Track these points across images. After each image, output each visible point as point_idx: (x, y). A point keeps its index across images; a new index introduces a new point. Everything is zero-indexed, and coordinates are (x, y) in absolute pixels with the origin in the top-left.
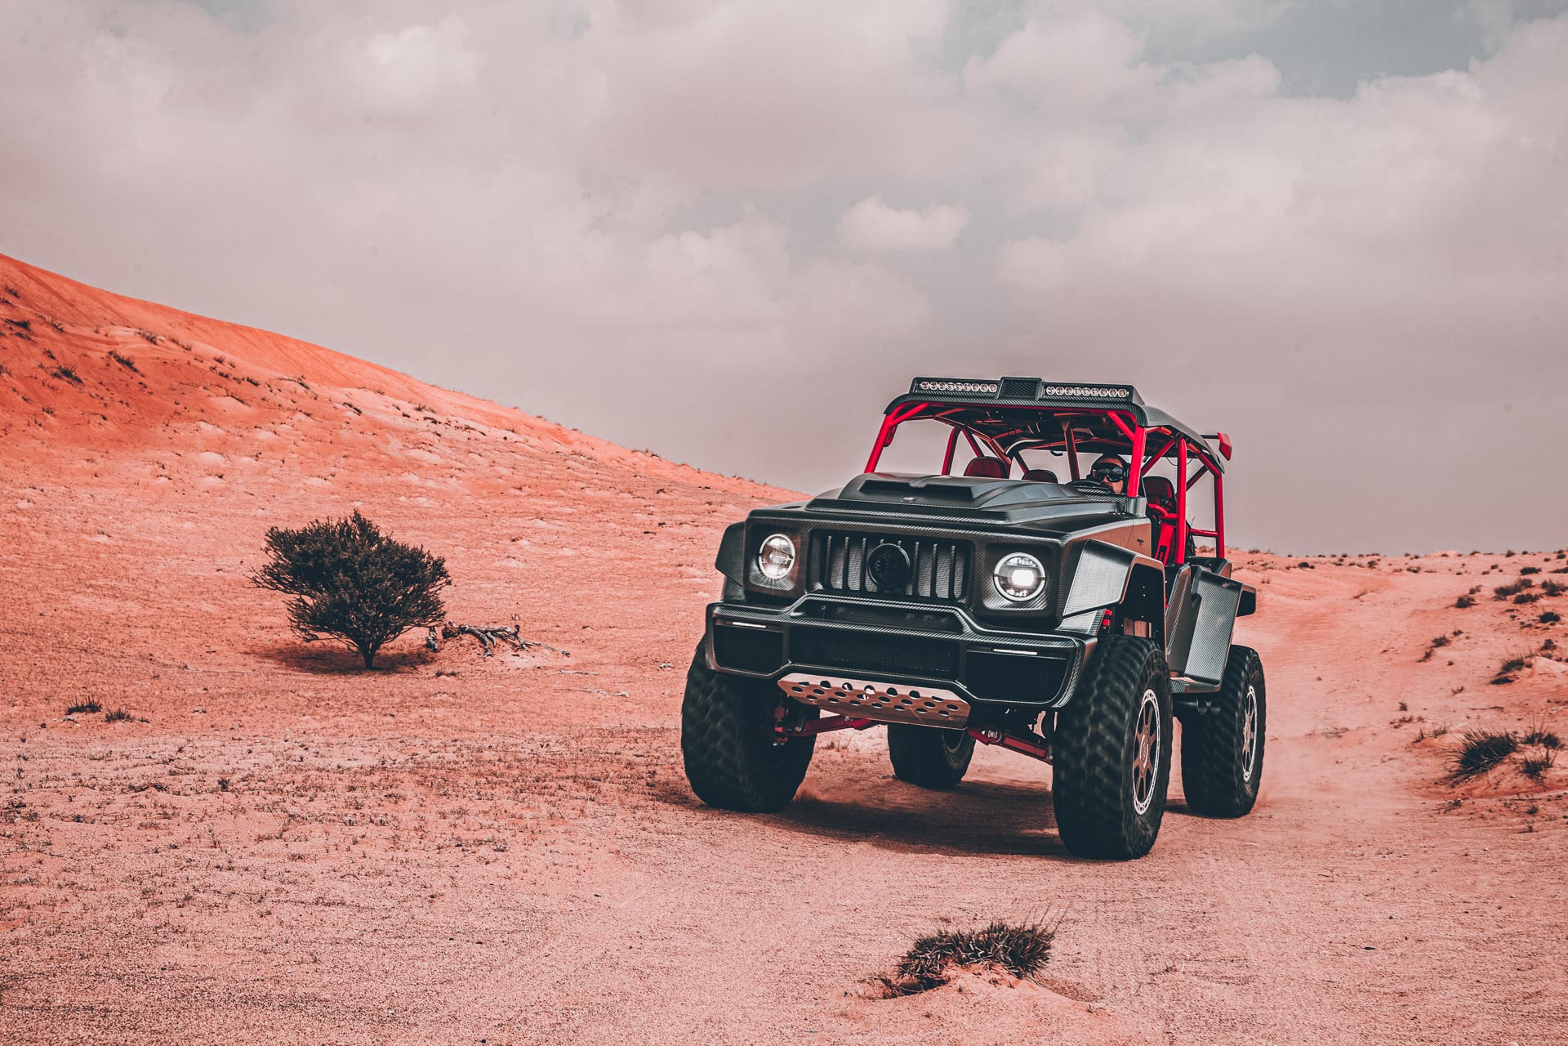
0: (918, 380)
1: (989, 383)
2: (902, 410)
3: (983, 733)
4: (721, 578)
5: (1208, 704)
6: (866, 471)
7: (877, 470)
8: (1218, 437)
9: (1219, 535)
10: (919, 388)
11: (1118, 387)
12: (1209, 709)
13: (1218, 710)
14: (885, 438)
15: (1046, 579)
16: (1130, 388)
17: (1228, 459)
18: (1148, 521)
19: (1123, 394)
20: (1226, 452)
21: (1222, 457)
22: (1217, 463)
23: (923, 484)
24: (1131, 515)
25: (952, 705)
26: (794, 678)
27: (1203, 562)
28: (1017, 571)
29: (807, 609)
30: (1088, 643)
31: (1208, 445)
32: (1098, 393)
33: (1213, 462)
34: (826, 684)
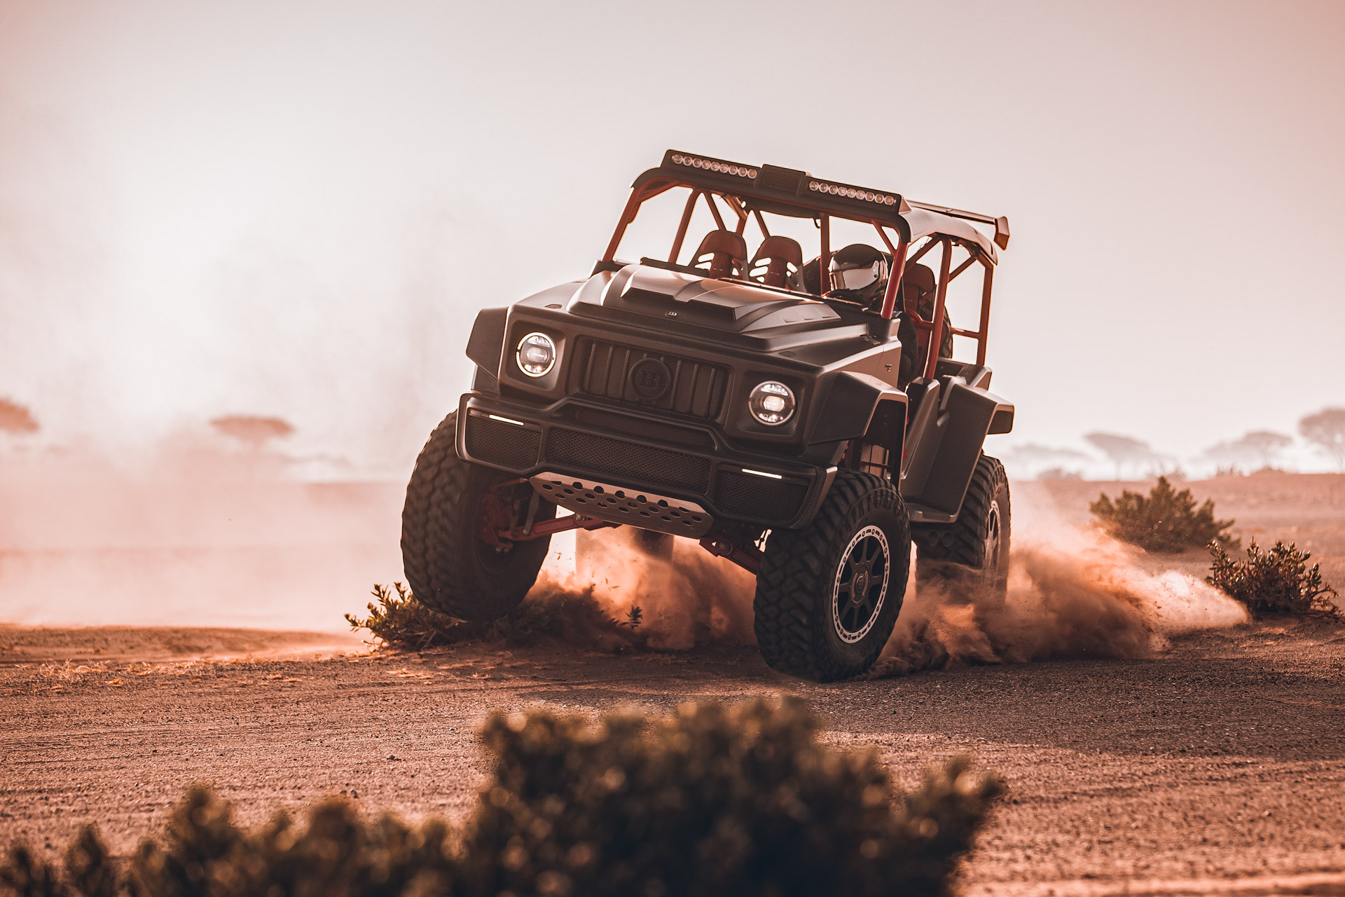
0: (670, 153)
1: (748, 167)
2: (649, 185)
3: (714, 544)
4: (472, 366)
9: (981, 336)
10: (671, 160)
14: (629, 215)
15: (795, 408)
16: (898, 198)
17: (1004, 248)
18: (898, 343)
19: (891, 201)
20: (1002, 240)
21: (996, 246)
22: (990, 253)
23: (685, 298)
24: (883, 339)
25: (696, 516)
26: (547, 476)
27: (957, 369)
28: (770, 398)
29: (567, 412)
30: (829, 471)
31: (977, 234)
32: (863, 196)
33: (982, 252)
34: (578, 485)
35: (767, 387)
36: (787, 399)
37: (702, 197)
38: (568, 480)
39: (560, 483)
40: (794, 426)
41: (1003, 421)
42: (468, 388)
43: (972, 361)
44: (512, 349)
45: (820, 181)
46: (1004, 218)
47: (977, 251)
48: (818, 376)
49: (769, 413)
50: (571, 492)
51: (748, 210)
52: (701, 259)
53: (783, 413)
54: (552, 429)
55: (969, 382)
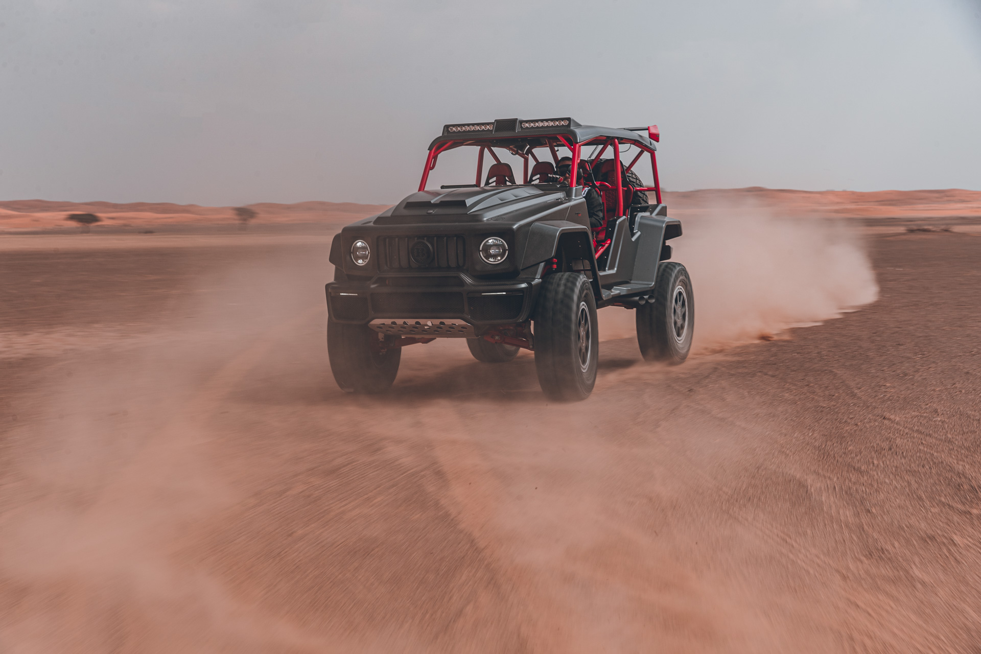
0: (447, 127)
1: (488, 124)
2: (438, 146)
4: (333, 267)
5: (646, 297)
6: (419, 191)
7: (425, 190)
8: (648, 129)
9: (656, 190)
10: (448, 131)
11: (563, 119)
12: (647, 302)
13: (653, 301)
14: (430, 165)
15: (509, 250)
16: (569, 119)
17: (657, 141)
18: (584, 199)
19: (567, 123)
20: (654, 137)
21: (653, 141)
22: (649, 146)
24: (571, 199)
25: (462, 327)
26: (377, 322)
28: (492, 247)
29: (379, 282)
30: (535, 282)
31: (641, 136)
32: (551, 124)
33: (646, 146)
34: (394, 323)
35: (489, 242)
36: (503, 247)
38: (388, 321)
39: (384, 324)
41: (675, 230)
42: (331, 280)
43: (655, 202)
47: (644, 148)
49: (494, 256)
50: (392, 328)
52: (490, 181)
53: (502, 255)
54: (372, 294)
55: (651, 214)
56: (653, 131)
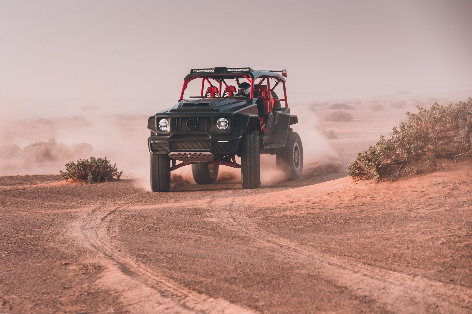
1: (212, 69)
4: (149, 131)
8: (282, 71)
9: (285, 100)
11: (246, 68)
14: (185, 87)
15: (229, 124)
16: (249, 68)
17: (286, 77)
18: (256, 104)
19: (248, 70)
20: (285, 75)
21: (284, 77)
23: (197, 103)
24: (251, 104)
25: (210, 155)
26: (172, 153)
27: (280, 109)
28: (222, 123)
29: (173, 137)
30: (240, 137)
31: (278, 74)
32: (241, 70)
33: (281, 79)
34: (180, 154)
35: (221, 120)
36: (226, 122)
37: (206, 80)
38: (177, 153)
39: (175, 154)
40: (229, 128)
41: (294, 120)
42: (150, 136)
43: (285, 107)
44: (158, 124)
45: (230, 69)
46: (285, 70)
48: (232, 115)
49: (222, 126)
50: (178, 156)
51: (221, 81)
52: (207, 95)
53: (226, 126)
54: (170, 141)
55: (283, 112)
56: (284, 72)
